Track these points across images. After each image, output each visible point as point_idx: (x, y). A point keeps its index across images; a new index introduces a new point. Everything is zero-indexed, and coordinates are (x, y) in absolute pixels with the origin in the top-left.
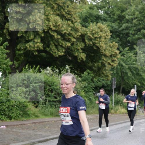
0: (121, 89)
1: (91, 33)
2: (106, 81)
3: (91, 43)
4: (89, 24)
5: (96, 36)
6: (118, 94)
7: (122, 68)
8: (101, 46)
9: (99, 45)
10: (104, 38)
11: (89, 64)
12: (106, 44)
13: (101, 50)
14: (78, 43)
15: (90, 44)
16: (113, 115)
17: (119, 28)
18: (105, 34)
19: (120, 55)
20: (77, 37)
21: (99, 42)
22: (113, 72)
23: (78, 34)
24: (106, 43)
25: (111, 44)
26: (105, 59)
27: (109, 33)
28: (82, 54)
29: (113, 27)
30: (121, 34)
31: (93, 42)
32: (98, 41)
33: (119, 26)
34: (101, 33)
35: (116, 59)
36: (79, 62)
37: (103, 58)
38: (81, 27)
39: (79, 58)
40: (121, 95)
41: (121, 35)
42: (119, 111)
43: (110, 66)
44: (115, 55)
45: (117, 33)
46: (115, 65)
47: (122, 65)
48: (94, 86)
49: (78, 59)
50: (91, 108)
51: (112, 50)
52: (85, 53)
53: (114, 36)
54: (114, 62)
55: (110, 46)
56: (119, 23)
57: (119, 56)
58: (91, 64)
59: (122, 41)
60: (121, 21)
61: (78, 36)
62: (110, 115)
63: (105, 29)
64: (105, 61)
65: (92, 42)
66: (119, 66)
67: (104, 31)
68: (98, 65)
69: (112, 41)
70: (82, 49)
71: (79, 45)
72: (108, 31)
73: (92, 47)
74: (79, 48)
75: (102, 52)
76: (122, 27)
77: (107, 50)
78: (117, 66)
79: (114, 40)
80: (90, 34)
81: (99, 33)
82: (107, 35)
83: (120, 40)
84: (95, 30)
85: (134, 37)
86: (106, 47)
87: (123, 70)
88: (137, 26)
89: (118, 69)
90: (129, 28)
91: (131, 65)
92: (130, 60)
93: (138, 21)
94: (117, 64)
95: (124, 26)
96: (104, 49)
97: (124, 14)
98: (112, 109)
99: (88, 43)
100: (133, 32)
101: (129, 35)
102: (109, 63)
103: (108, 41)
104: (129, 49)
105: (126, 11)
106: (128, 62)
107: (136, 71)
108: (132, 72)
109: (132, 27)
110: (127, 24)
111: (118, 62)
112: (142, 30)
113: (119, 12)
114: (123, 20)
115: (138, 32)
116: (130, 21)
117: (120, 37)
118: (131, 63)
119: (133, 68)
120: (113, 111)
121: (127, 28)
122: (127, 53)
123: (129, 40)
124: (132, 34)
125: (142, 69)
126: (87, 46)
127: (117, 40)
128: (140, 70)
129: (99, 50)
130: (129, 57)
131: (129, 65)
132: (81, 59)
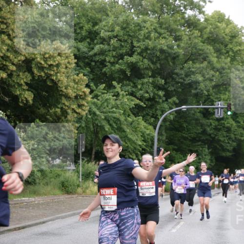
0: (93, 153)
1: (42, 57)
3: (43, 74)
5: (51, 62)
6: (89, 161)
7: (94, 119)
8: (59, 81)
9: (56, 79)
10: (64, 67)
11: (40, 111)
12: (68, 77)
13: (59, 87)
14: (21, 74)
15: (41, 76)
16: (80, 197)
17: (89, 51)
18: (67, 61)
19: (91, 96)
20: (18, 62)
21: (56, 73)
22: (79, 125)
23: (19, 58)
24: (67, 75)
25: (75, 76)
26: (67, 103)
27: (72, 60)
28: (27, 92)
29: (80, 48)
30: (92, 61)
31: (45, 74)
32: (54, 71)
33: (89, 48)
34: (59, 57)
35: (84, 103)
36: (22, 106)
37: (64, 101)
39: (22, 100)
40: (93, 163)
41: (93, 64)
42: (91, 190)
43: (76, 115)
44: (83, 97)
45: (87, 60)
46: (84, 113)
47: (94, 114)
49: (20, 101)
50: (43, 186)
51: (78, 88)
52: (32, 92)
53: (81, 64)
54: (81, 109)
55: (74, 80)
56: (90, 44)
57: (89, 98)
58: (42, 111)
59: (94, 74)
60: (92, 40)
61: (19, 61)
62: (76, 197)
64: (67, 106)
65: (44, 72)
66: (90, 115)
67: (64, 55)
68: (55, 113)
69: (77, 72)
70: (27, 84)
71: (21, 76)
72: (70, 56)
73: (45, 81)
74: (22, 81)
75: (61, 91)
76: (93, 50)
77: (70, 87)
78: (86, 114)
79: (82, 70)
80: (41, 59)
81: (55, 57)
82: (69, 63)
83: (92, 71)
84: (48, 53)
85: (113, 68)
86: (68, 83)
87: (96, 122)
88: (118, 50)
89: (88, 120)
90: (106, 52)
91: (110, 114)
92: (108, 106)
93: (119, 42)
94: (86, 112)
95: (97, 48)
96: (64, 85)
97: (98, 29)
98: (78, 186)
99: (38, 74)
100: (112, 60)
101: (105, 63)
102: (73, 109)
103: (71, 73)
104: (105, 87)
105: (100, 24)
106: (104, 108)
107: (117, 124)
108: (110, 125)
109: (109, 51)
110: (102, 46)
111: (88, 108)
112: (125, 57)
113: (89, 26)
114: (96, 39)
115: (119, 60)
116: (106, 41)
117: (92, 67)
118: (108, 110)
119: (113, 119)
120: (79, 190)
121: (102, 52)
122: (103, 93)
123: (105, 72)
124: (109, 62)
125: (126, 120)
126: (36, 80)
127: (86, 72)
128: (124, 122)
129: (57, 87)
130: (107, 100)
131: (106, 113)
132: (25, 102)
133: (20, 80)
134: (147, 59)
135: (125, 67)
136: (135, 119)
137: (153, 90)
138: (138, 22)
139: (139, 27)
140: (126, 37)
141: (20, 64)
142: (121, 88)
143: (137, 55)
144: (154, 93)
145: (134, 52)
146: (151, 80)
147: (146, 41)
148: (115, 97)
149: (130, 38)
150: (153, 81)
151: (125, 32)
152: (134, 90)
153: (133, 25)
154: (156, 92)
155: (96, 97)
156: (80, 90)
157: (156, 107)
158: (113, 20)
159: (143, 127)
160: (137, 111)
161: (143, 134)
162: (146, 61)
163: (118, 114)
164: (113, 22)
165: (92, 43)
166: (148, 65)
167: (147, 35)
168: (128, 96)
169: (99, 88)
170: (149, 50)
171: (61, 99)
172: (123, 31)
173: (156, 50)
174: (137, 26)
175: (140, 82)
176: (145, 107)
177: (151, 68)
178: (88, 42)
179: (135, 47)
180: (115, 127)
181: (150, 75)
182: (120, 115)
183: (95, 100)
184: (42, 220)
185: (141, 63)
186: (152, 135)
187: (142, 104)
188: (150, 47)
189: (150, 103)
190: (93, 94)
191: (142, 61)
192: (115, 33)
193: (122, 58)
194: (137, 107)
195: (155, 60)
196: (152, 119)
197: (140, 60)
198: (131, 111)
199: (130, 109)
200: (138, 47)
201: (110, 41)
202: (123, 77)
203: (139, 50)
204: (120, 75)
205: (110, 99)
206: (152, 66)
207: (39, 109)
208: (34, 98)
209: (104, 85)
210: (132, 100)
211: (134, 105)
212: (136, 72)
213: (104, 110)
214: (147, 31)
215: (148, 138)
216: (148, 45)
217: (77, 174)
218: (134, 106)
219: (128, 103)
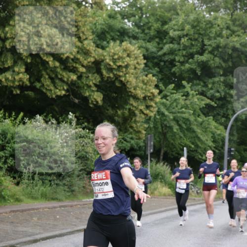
0: (162, 154)
1: (111, 58)
2: (136, 140)
3: (111, 75)
4: (108, 42)
5: (120, 63)
6: (158, 162)
7: (162, 119)
8: (128, 81)
9: (125, 80)
10: (133, 67)
11: (109, 112)
12: (137, 78)
13: (128, 88)
14: (90, 75)
15: (110, 77)
17: (158, 51)
18: (136, 61)
19: (160, 97)
20: (88, 64)
21: (125, 74)
22: (148, 125)
23: (89, 60)
24: (136, 76)
25: (144, 77)
26: (135, 104)
27: (141, 60)
28: (96, 93)
29: (149, 49)
30: (161, 61)
31: (114, 75)
32: (123, 72)
33: (158, 48)
34: (128, 58)
35: (152, 104)
36: (92, 107)
37: (132, 101)
38: (94, 49)
39: (92, 101)
40: (162, 164)
41: (162, 64)
42: (159, 192)
43: (143, 116)
44: (152, 98)
45: (156, 60)
46: (152, 114)
47: (163, 114)
49: (90, 102)
51: (147, 89)
52: (101, 92)
53: (150, 64)
54: (149, 110)
55: (143, 81)
56: (159, 44)
57: (158, 99)
59: (163, 74)
60: (161, 39)
61: (89, 62)
63: (136, 52)
64: (135, 107)
65: (113, 74)
66: (159, 115)
67: (133, 56)
68: (123, 114)
69: (146, 73)
70: (96, 85)
71: (90, 78)
72: (140, 57)
73: (113, 82)
74: (91, 83)
75: (130, 92)
76: (162, 50)
77: (139, 88)
78: (155, 115)
79: (150, 70)
80: (110, 60)
81: (124, 58)
82: (138, 63)
83: (161, 71)
84: (118, 54)
85: (183, 68)
86: (136, 83)
87: (165, 123)
88: (188, 49)
89: (157, 120)
90: (175, 51)
91: (179, 115)
92: (177, 106)
93: (189, 41)
94: (155, 113)
95: (167, 48)
96: (133, 86)
97: (167, 29)
99: (107, 75)
100: (182, 59)
101: (175, 63)
102: (141, 110)
103: (140, 74)
104: (174, 87)
105: (170, 23)
106: (174, 108)
107: (186, 124)
108: (179, 125)
109: (179, 50)
110: (171, 45)
111: (157, 108)
112: (196, 56)
113: (158, 25)
114: (165, 39)
115: (189, 59)
116: (176, 41)
117: (161, 67)
118: (178, 110)
119: (182, 119)
121: (172, 52)
122: (172, 93)
123: (174, 72)
124: (179, 62)
125: (196, 120)
126: (106, 81)
127: (154, 72)
128: (193, 122)
129: (126, 89)
130: (176, 100)
131: (175, 113)
132: (95, 103)
133: (90, 81)
134: (218, 57)
135: (195, 67)
136: (205, 119)
137: (224, 89)
138: (210, 19)
139: (210, 25)
140: (196, 36)
142: (191, 87)
143: (208, 54)
144: (226, 93)
145: (205, 50)
146: (222, 79)
147: (218, 38)
148: (184, 97)
149: (201, 36)
150: (224, 80)
151: (196, 31)
152: (204, 89)
153: (204, 23)
154: (228, 91)
155: (165, 97)
156: (149, 91)
157: (227, 107)
158: (183, 19)
159: (213, 127)
160: (207, 110)
161: (214, 134)
162: (217, 59)
163: (188, 114)
164: (183, 21)
165: (160, 42)
166: (220, 63)
167: (218, 33)
168: (198, 96)
169: (168, 88)
170: (221, 47)
171: (129, 100)
172: (194, 30)
173: (228, 48)
174: (209, 24)
175: (211, 81)
176: (216, 107)
177: (222, 67)
178: (157, 42)
179: (206, 45)
180: (185, 127)
181: (221, 73)
182: (190, 115)
183: (164, 100)
185: (212, 62)
186: (222, 136)
187: (213, 103)
188: (221, 45)
189: (221, 102)
190: (162, 95)
191: (213, 60)
192: (185, 32)
193: (192, 57)
194: (207, 107)
195: (226, 58)
196: (223, 120)
197: (211, 58)
198: (201, 111)
199: (200, 109)
200: (209, 45)
201: (180, 40)
202: (193, 77)
203: (210, 49)
204: (190, 74)
205: (179, 99)
206: (224, 65)
207: (108, 110)
208: (103, 98)
209: (173, 85)
210: (202, 100)
211: (205, 104)
212: (207, 71)
213: (174, 110)
214: (218, 28)
215: (218, 139)
216: (220, 43)
218: (204, 106)
219: (198, 103)
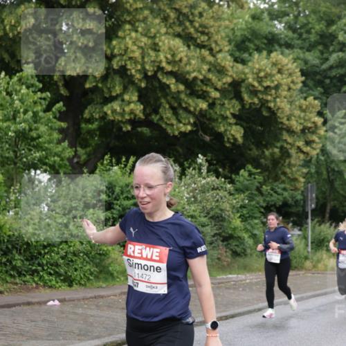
0: (328, 210)
1: (255, 76)
2: (291, 192)
3: (256, 101)
4: (251, 55)
5: (268, 83)
6: (320, 223)
7: (328, 161)
8: (279, 108)
9: (274, 106)
10: (286, 88)
11: (251, 153)
12: (291, 103)
13: (279, 117)
14: (226, 102)
15: (254, 103)
16: (309, 275)
17: (322, 64)
18: (290, 80)
19: (324, 129)
20: (223, 86)
21: (275, 98)
22: (308, 170)
23: (224, 80)
24: (291, 100)
25: (302, 101)
26: (290, 140)
27: (297, 77)
28: (234, 127)
29: (308, 61)
30: (326, 77)
31: (260, 100)
32: (271, 95)
33: (321, 59)
34: (279, 75)
35: (315, 138)
36: (229, 147)
37: (286, 136)
38: (231, 64)
39: (228, 139)
40: (328, 225)
41: (328, 81)
42: (325, 265)
43: (302, 156)
44: (313, 130)
45: (318, 77)
46: (314, 153)
48: (264, 205)
49: (226, 139)
50: (256, 258)
51: (307, 118)
52: (242, 126)
53: (310, 83)
54: (310, 146)
55: (300, 107)
56: (322, 53)
57: (322, 132)
58: (255, 152)
59: (328, 95)
60: (326, 46)
61: (224, 84)
62: (303, 274)
63: (290, 66)
64: (290, 144)
65: (258, 98)
66: (323, 155)
67: (286, 72)
68: (272, 154)
69: (305, 95)
70: (234, 115)
71: (226, 105)
72: (295, 73)
74: (228, 113)
75: (282, 123)
76: (328, 62)
77: (295, 117)
78: (318, 154)
79: (311, 92)
80: (254, 79)
81: (274, 76)
82: (293, 82)
83: (325, 93)
84: (264, 70)
86: (291, 111)
87: (332, 166)
89: (321, 163)
94: (318, 151)
95: (334, 58)
96: (286, 114)
97: (335, 30)
98: (306, 258)
99: (250, 101)
102: (299, 148)
103: (296, 96)
105: (339, 23)
110: (341, 54)
111: (321, 145)
113: (321, 26)
114: (332, 45)
117: (325, 86)
120: (308, 264)
121: (341, 64)
123: (345, 92)
126: (247, 109)
127: (317, 93)
129: (276, 119)
132: (232, 141)
133: (226, 111)
141: (225, 88)
156: (309, 120)
165: (325, 51)
171: (281, 134)
178: (320, 50)
184: (256, 307)
207: (251, 150)
208: (244, 133)
217: (304, 241)
